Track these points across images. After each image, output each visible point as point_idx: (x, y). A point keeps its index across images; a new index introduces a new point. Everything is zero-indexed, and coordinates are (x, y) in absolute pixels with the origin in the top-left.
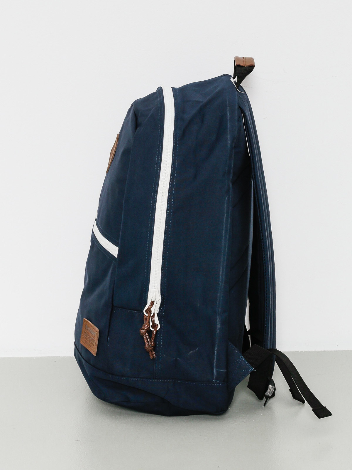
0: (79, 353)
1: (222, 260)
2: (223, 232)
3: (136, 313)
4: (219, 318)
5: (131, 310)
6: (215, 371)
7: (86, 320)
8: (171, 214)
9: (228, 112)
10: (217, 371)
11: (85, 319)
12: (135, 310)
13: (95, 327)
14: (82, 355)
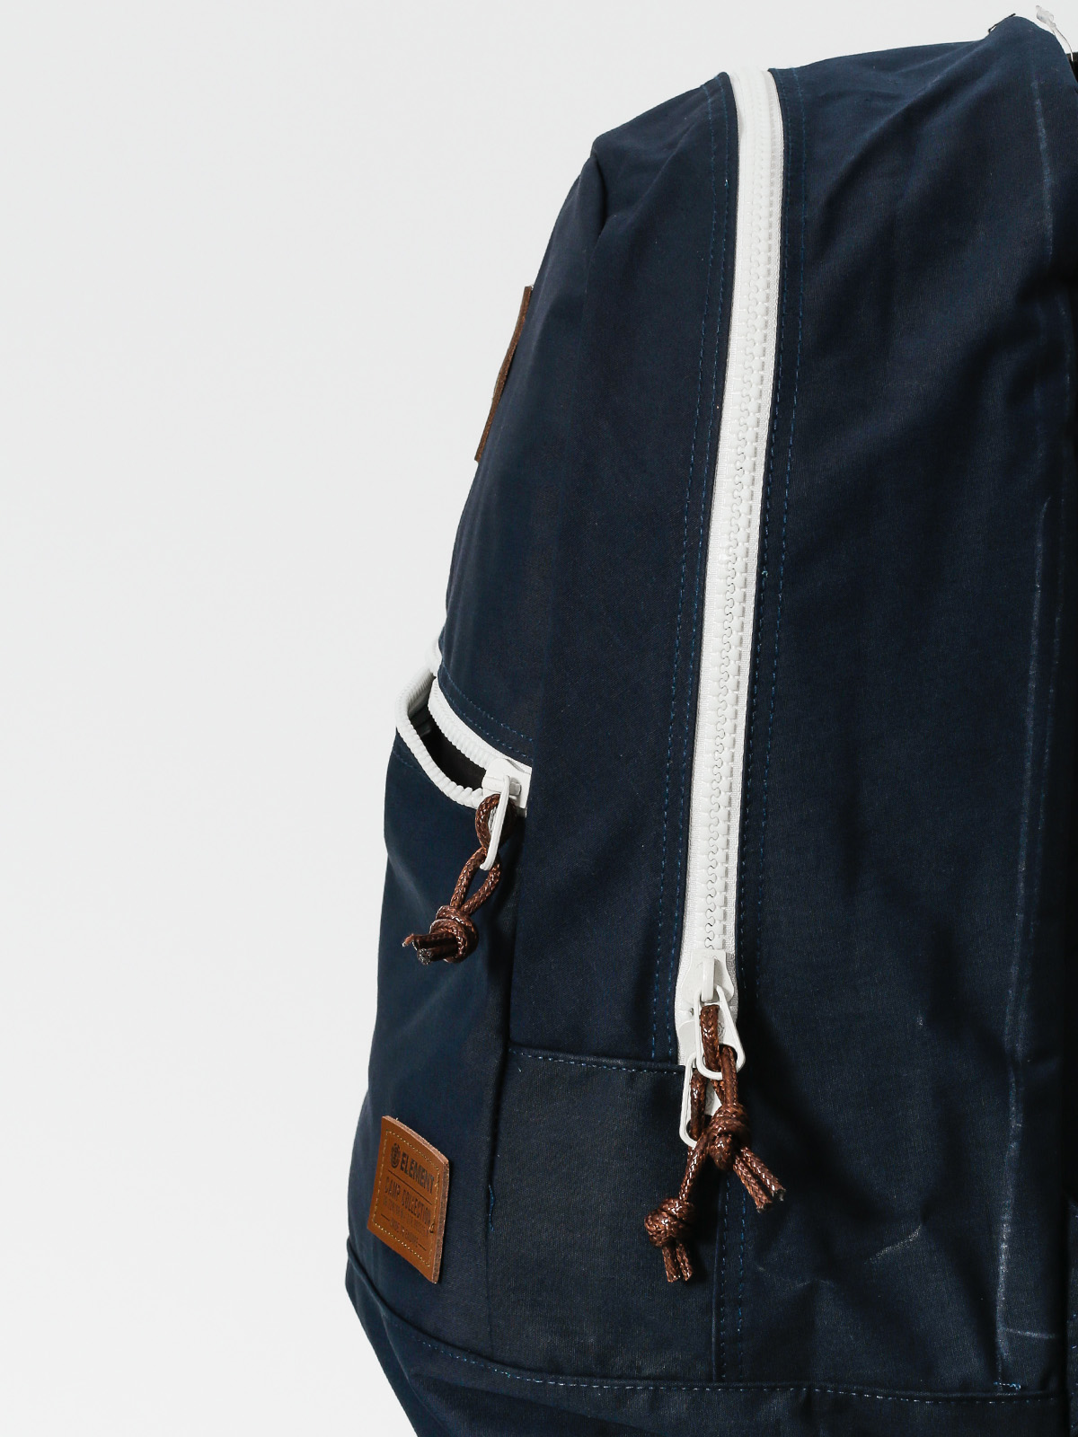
0: (364, 1281)
1: (1026, 801)
2: (1027, 671)
3: (619, 1067)
4: (1017, 1082)
5: (597, 1054)
6: (1002, 1342)
7: (396, 1122)
8: (778, 585)
9: (1040, 121)
10: (1010, 1338)
11: (388, 1118)
12: (619, 1058)
13: (432, 1149)
14: (380, 1287)
